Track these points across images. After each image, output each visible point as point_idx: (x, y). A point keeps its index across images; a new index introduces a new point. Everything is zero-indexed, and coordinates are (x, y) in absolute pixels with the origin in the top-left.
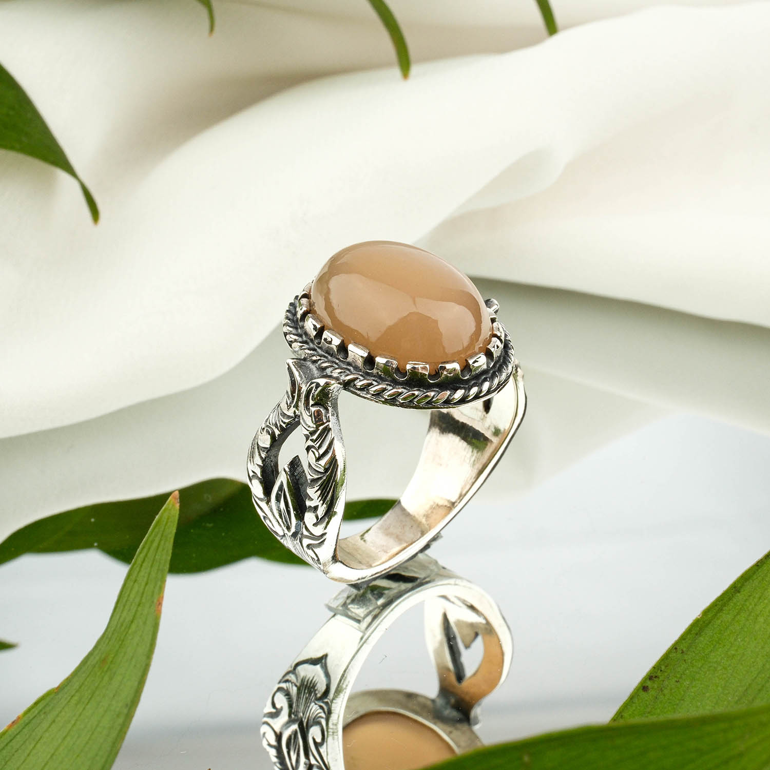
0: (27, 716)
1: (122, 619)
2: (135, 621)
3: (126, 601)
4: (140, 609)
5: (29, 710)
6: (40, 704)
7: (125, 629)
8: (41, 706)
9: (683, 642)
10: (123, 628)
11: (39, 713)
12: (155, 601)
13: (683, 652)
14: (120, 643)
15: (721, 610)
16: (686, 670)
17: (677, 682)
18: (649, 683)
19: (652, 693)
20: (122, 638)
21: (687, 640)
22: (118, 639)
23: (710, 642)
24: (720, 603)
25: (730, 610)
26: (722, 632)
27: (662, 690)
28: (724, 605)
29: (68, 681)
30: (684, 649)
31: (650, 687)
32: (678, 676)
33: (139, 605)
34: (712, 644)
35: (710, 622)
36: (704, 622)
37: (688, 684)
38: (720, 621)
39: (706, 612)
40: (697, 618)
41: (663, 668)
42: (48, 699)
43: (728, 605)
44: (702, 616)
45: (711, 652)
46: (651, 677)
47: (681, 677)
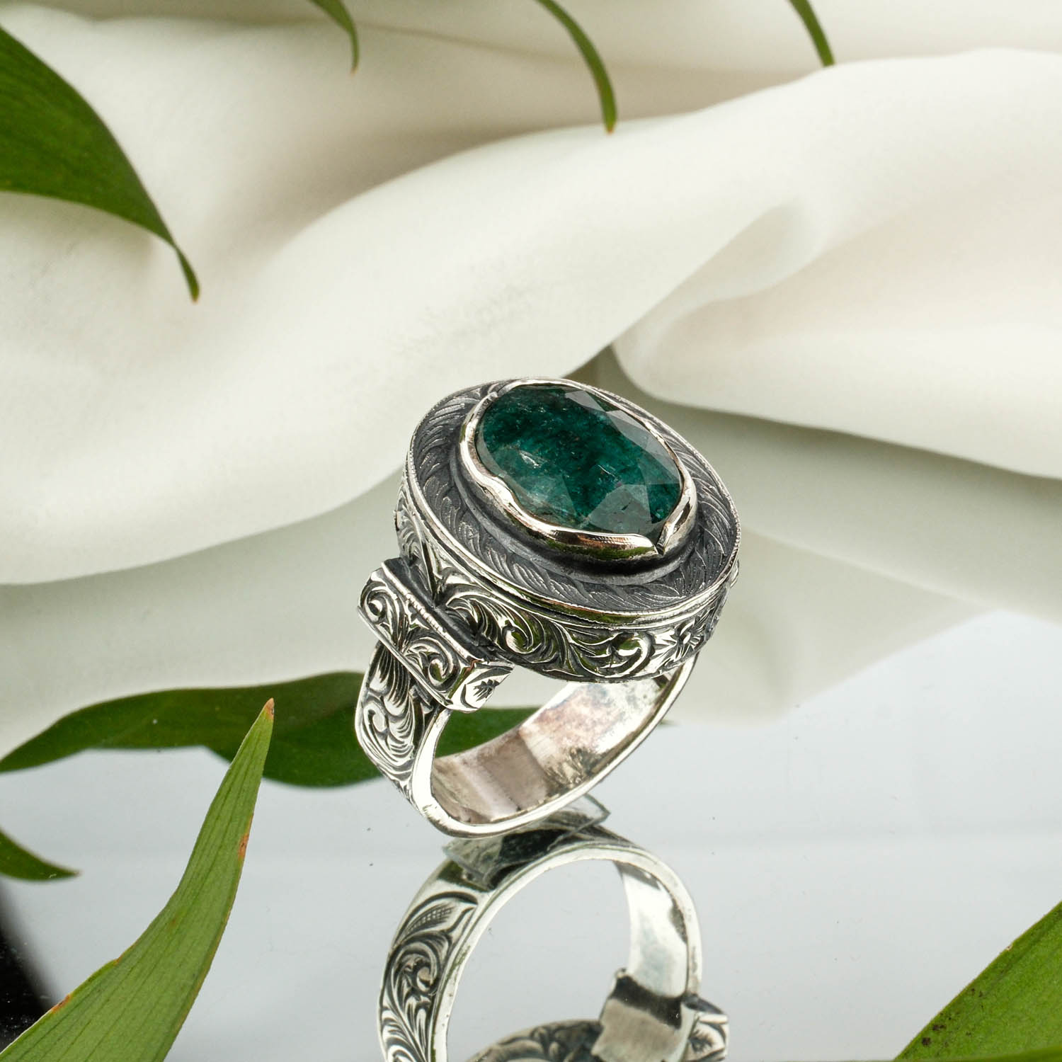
0: (78, 996)
1: (199, 867)
2: (215, 868)
3: (206, 844)
4: (220, 853)
5: (81, 988)
6: (96, 980)
7: (202, 878)
8: (96, 982)
9: (984, 981)
10: (200, 878)
11: (92, 992)
12: (239, 841)
13: (981, 995)
14: (194, 897)
15: (1038, 941)
16: (981, 1020)
17: (967, 1034)
18: (932, 1035)
19: (934, 1047)
20: (197, 891)
21: (989, 979)
22: (193, 892)
23: (1017, 983)
24: (1039, 931)
25: (1048, 941)
26: (1035, 971)
27: (946, 1045)
28: (1042, 934)
29: (133, 949)
30: (983, 992)
31: (932, 1040)
32: (971, 1026)
33: (220, 847)
34: (1020, 986)
35: (1020, 958)
36: (1013, 955)
37: (982, 1039)
38: (1034, 956)
39: (1017, 943)
40: (1005, 950)
41: (953, 1015)
42: (106, 973)
43: (1048, 934)
44: (1012, 948)
45: (1017, 996)
46: (936, 1026)
47: (973, 1029)
